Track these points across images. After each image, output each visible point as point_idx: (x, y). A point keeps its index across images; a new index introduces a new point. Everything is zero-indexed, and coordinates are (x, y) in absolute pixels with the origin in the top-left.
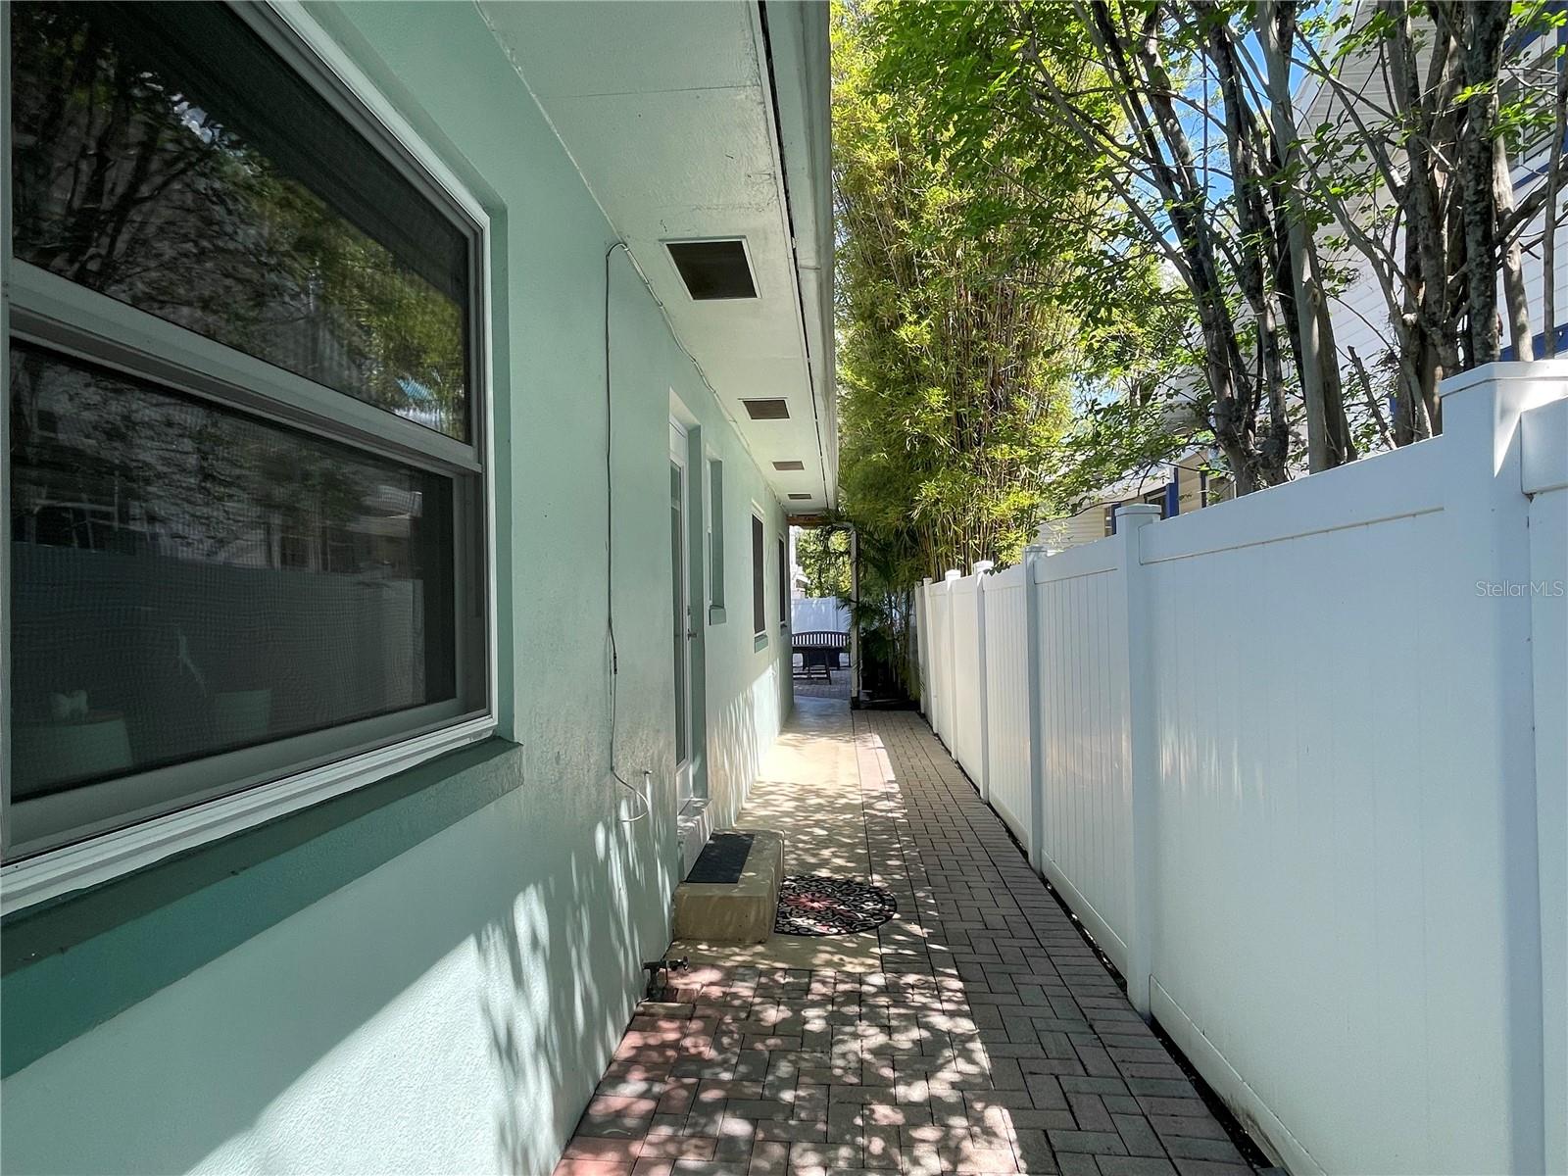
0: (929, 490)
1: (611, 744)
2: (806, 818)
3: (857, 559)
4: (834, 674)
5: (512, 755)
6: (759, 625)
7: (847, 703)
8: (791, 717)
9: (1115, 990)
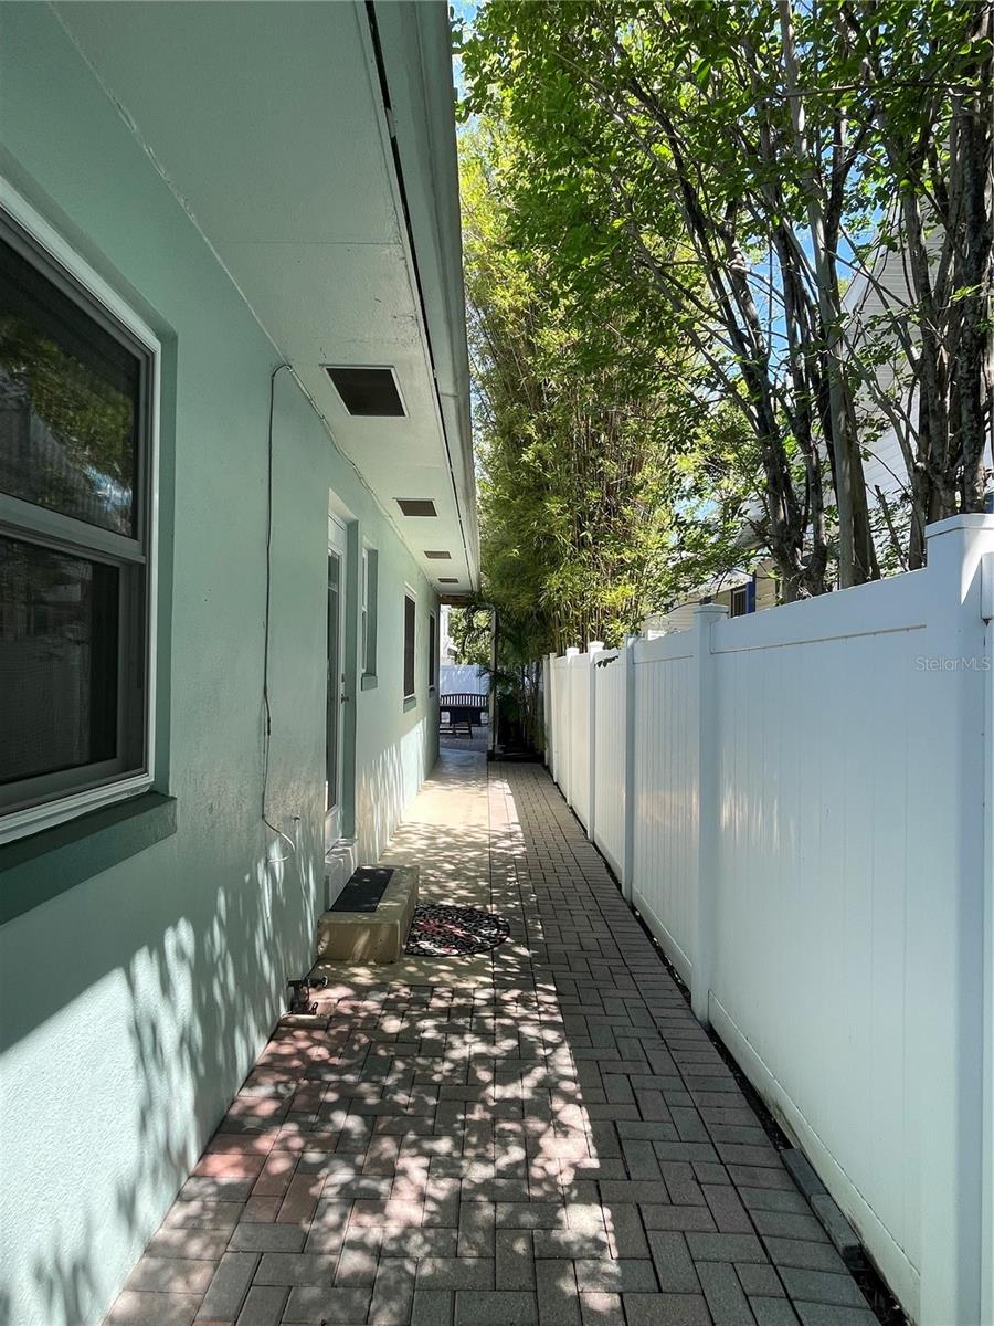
0: (554, 581)
1: (263, 795)
2: (436, 854)
3: (496, 635)
4: (475, 730)
5: (167, 808)
6: (409, 687)
7: (485, 755)
8: (435, 767)
9: (682, 1002)
